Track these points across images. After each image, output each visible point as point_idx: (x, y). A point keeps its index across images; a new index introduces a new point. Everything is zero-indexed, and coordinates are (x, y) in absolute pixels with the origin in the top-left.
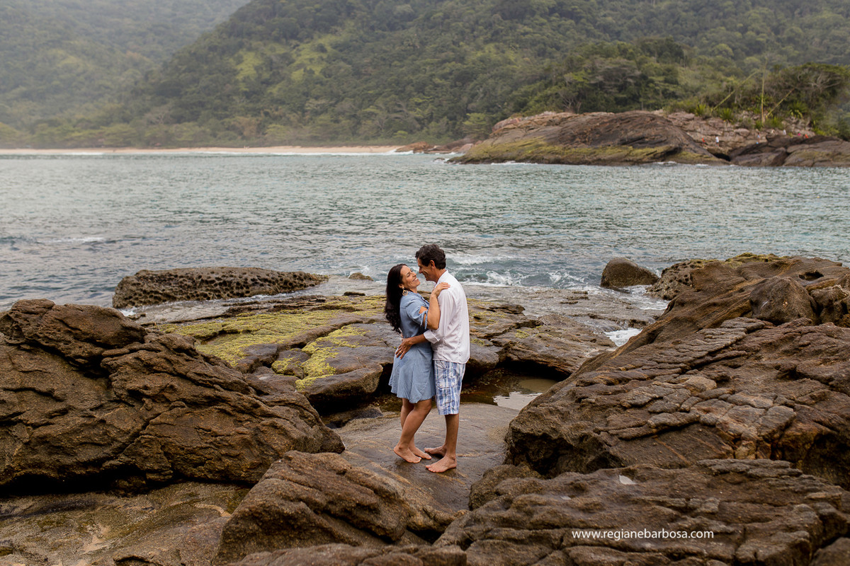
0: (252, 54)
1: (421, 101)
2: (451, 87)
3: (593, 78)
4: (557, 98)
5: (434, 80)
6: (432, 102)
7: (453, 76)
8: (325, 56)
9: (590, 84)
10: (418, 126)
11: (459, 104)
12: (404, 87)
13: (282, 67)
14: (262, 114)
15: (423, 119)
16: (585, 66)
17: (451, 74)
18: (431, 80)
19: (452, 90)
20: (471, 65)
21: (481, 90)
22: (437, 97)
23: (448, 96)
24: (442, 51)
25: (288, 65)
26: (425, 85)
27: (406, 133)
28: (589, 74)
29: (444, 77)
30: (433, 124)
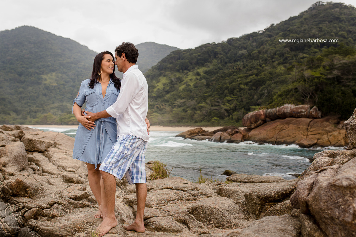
0: (165, 78)
1: (231, 99)
2: (249, 90)
3: (331, 73)
4: (296, 92)
5: (240, 86)
6: (237, 99)
7: (251, 83)
8: (199, 77)
9: (327, 79)
10: (226, 114)
11: (252, 100)
12: (224, 91)
13: (176, 84)
14: (155, 108)
15: (230, 110)
16: (324, 63)
17: (250, 82)
18: (239, 87)
19: (249, 92)
20: (263, 76)
21: (266, 91)
22: (241, 96)
23: (246, 96)
24: (251, 70)
25: (180, 83)
26: (234, 89)
27: (218, 119)
28: (328, 70)
29: (246, 84)
30: (235, 113)
